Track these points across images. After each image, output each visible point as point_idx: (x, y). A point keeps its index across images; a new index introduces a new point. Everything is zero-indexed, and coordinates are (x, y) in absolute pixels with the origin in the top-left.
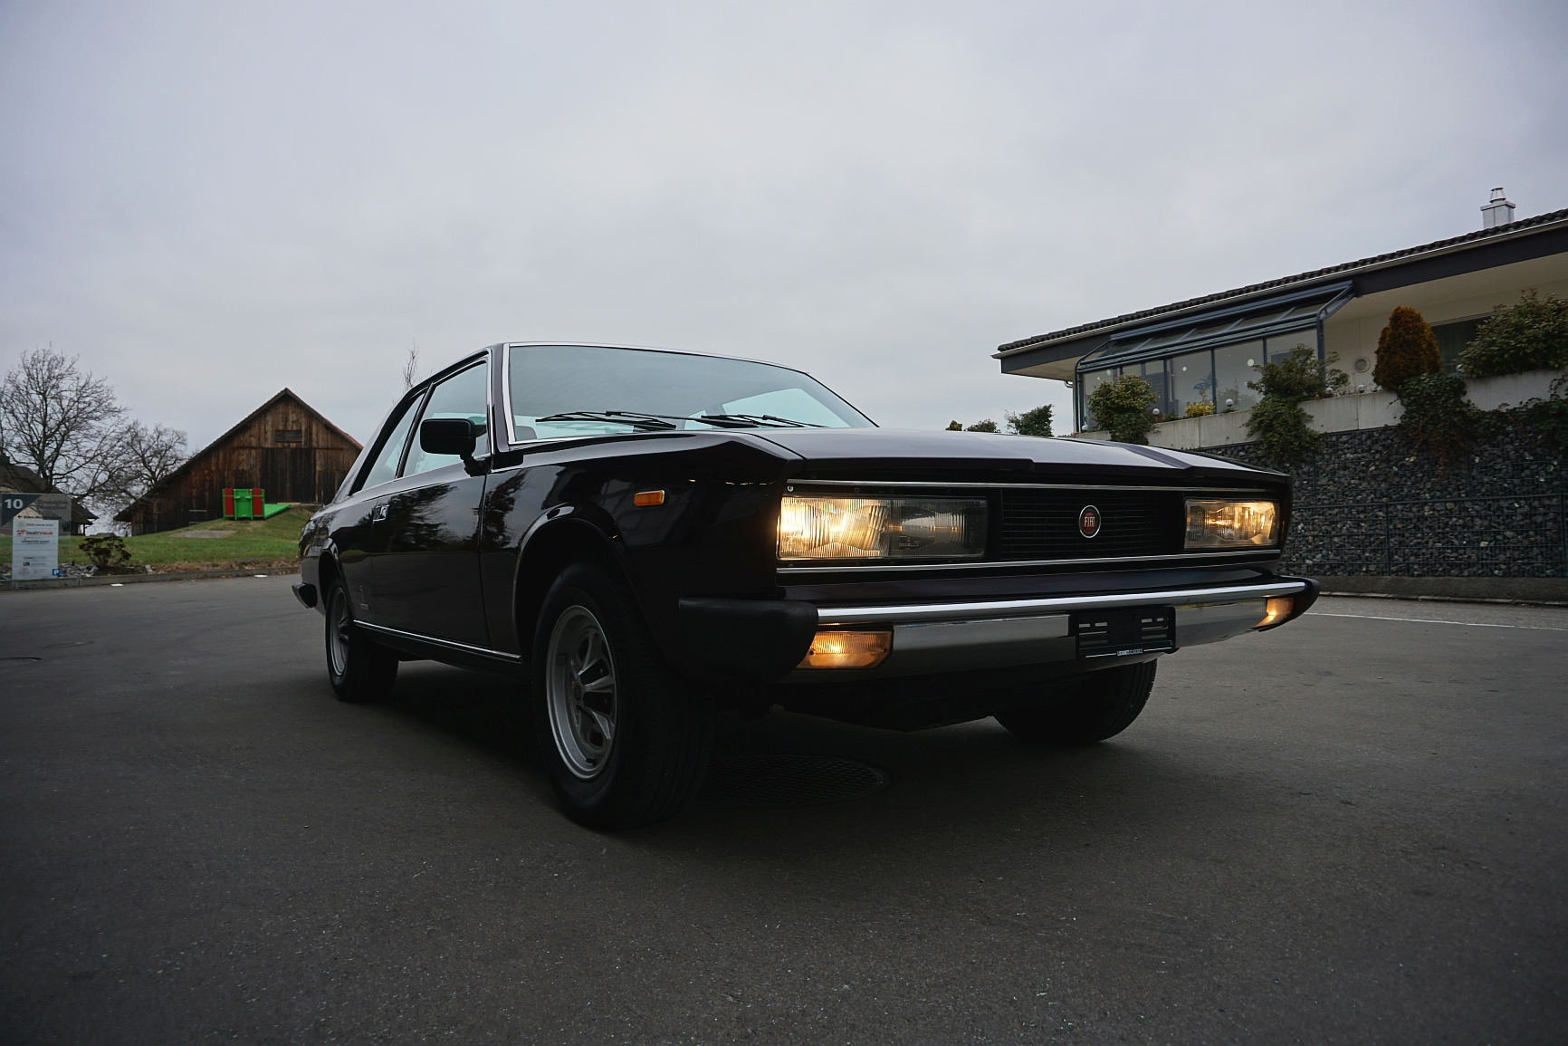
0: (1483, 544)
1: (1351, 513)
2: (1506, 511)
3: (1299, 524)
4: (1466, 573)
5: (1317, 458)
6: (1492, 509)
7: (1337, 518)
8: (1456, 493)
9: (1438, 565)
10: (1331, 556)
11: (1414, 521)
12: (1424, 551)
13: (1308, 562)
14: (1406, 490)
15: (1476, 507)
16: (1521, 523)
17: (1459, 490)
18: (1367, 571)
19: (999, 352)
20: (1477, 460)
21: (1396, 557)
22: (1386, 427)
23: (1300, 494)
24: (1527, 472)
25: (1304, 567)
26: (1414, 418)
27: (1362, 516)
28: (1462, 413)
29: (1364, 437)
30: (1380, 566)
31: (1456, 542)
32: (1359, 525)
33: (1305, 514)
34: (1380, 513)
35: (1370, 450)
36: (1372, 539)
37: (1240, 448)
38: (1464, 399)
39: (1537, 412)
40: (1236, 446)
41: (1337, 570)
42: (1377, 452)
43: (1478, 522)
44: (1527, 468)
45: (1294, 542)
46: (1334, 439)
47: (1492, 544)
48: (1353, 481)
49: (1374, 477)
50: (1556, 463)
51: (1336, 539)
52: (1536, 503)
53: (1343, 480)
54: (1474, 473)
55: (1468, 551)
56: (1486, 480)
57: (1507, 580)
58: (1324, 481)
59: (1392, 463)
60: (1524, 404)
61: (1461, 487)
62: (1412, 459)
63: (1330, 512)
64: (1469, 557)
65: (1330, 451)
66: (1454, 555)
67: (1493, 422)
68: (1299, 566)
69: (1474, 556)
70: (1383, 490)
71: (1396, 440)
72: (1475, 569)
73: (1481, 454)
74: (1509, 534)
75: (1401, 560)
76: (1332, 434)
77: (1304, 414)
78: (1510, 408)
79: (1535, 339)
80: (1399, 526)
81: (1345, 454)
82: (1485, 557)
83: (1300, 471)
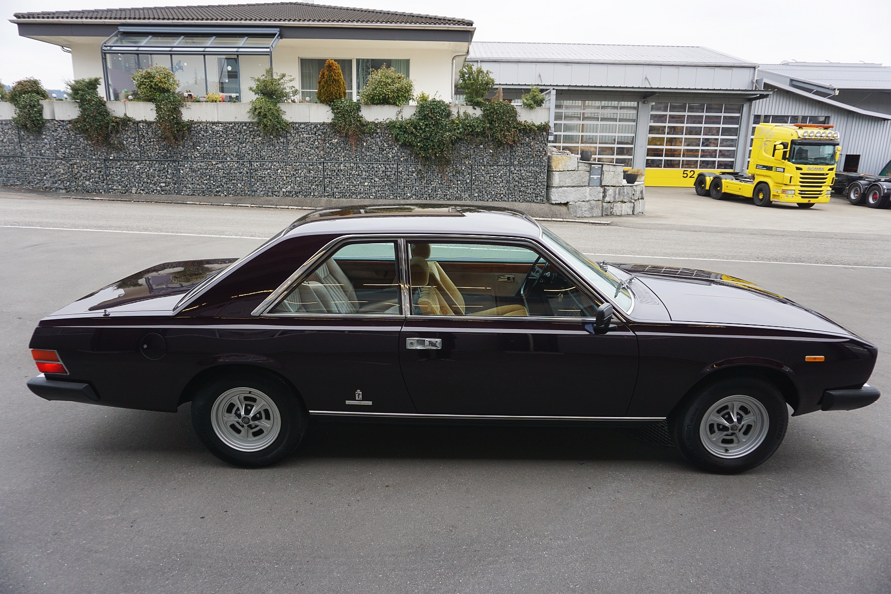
0: (366, 184)
1: (306, 165)
2: (375, 169)
3: (279, 169)
4: (359, 197)
5: (288, 135)
6: (370, 167)
7: (299, 167)
8: (355, 159)
9: (347, 193)
10: (296, 187)
11: (336, 171)
12: (341, 186)
13: (283, 190)
14: (332, 156)
15: (363, 166)
16: (382, 175)
17: (356, 157)
18: (314, 195)
19: (15, 18)
20: (365, 144)
21: (328, 189)
22: (324, 123)
23: (279, 154)
24: (385, 152)
25: (282, 192)
26: (340, 121)
27: (311, 167)
28: (360, 121)
29: (313, 126)
30: (320, 193)
31: (355, 182)
32: (310, 172)
33: (282, 165)
34: (320, 167)
35: (316, 133)
36: (316, 179)
37: (244, 124)
38: (360, 114)
39: (391, 126)
40: (241, 123)
41: (299, 194)
42: (319, 135)
43: (364, 173)
44: (385, 150)
45: (276, 179)
46: (297, 125)
47: (370, 184)
48: (307, 149)
49: (317, 148)
50: (396, 149)
51: (298, 179)
52: (388, 166)
53: (301, 148)
54: (363, 150)
55: (360, 186)
56: (368, 154)
57: (376, 200)
58: (292, 148)
59: (326, 142)
60: (385, 120)
61: (357, 156)
62: (336, 140)
63: (295, 164)
64: (360, 190)
65: (295, 132)
66: (354, 188)
67: (373, 127)
68: (279, 192)
69: (362, 189)
70: (322, 155)
71: (328, 130)
72: (362, 195)
73: (367, 142)
74: (377, 179)
75: (330, 190)
76: (296, 123)
77: (281, 110)
78: (379, 121)
79: (393, 92)
80: (329, 173)
81: (303, 134)
82: (367, 190)
83: (279, 141)
